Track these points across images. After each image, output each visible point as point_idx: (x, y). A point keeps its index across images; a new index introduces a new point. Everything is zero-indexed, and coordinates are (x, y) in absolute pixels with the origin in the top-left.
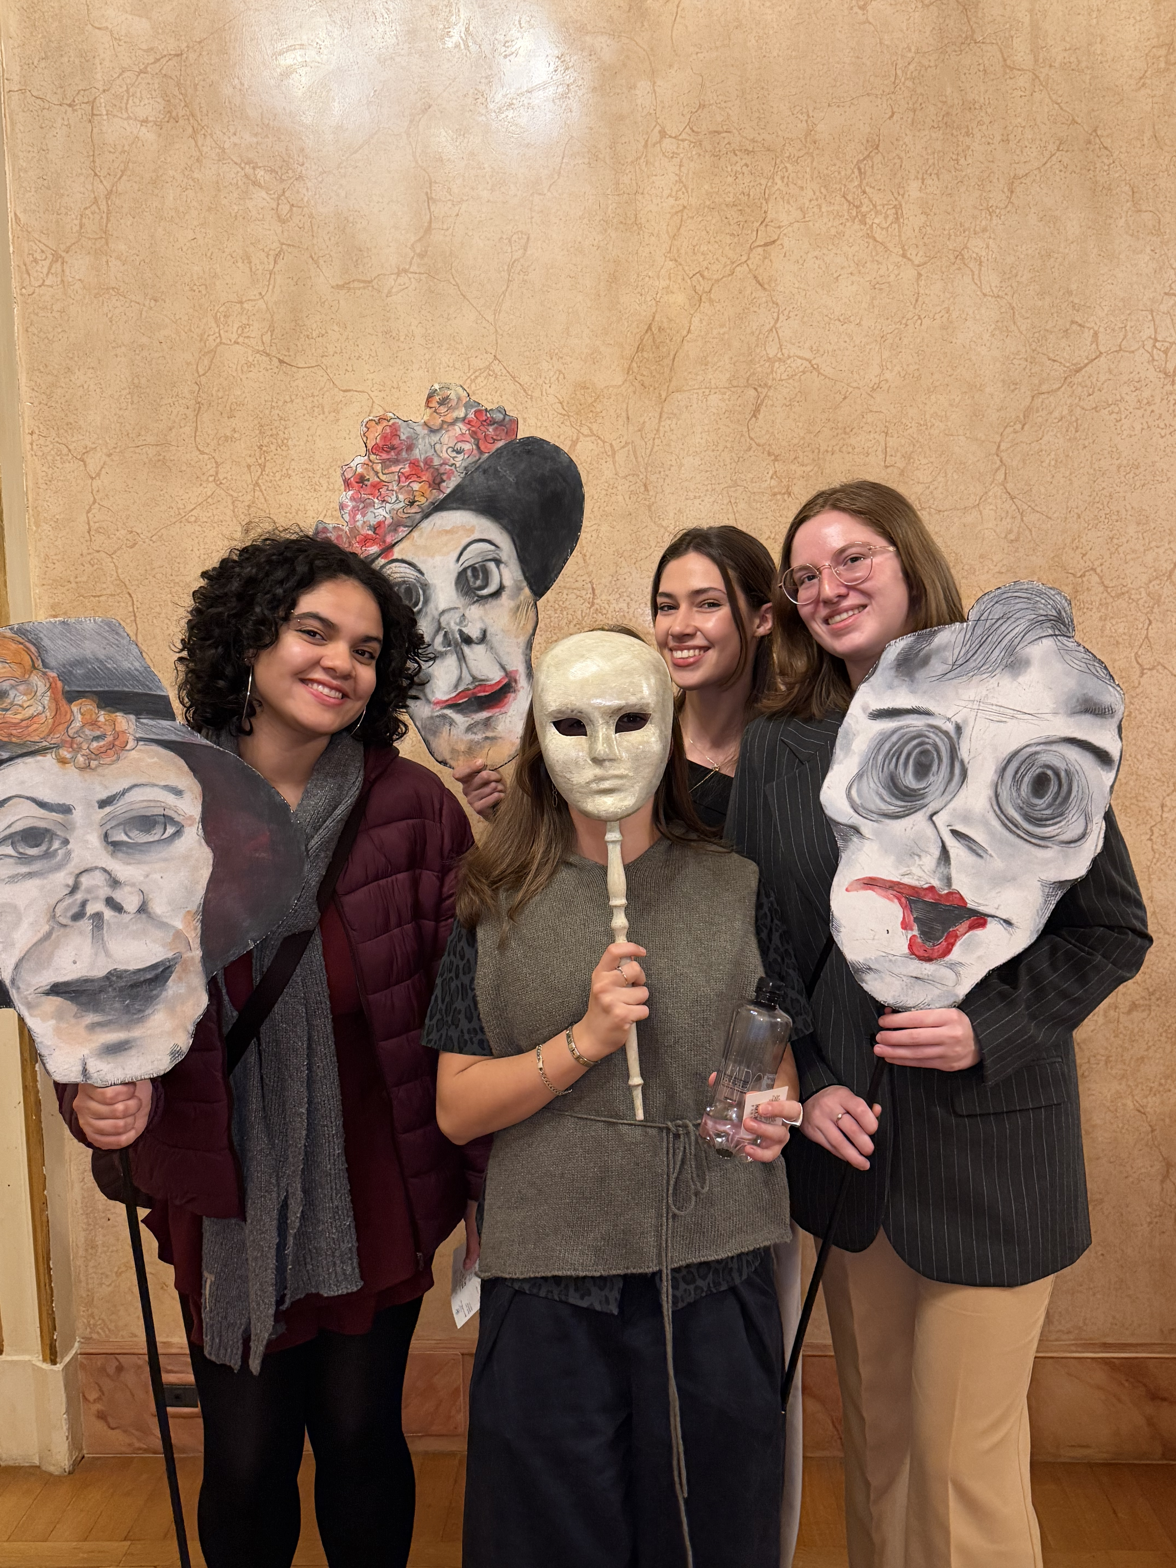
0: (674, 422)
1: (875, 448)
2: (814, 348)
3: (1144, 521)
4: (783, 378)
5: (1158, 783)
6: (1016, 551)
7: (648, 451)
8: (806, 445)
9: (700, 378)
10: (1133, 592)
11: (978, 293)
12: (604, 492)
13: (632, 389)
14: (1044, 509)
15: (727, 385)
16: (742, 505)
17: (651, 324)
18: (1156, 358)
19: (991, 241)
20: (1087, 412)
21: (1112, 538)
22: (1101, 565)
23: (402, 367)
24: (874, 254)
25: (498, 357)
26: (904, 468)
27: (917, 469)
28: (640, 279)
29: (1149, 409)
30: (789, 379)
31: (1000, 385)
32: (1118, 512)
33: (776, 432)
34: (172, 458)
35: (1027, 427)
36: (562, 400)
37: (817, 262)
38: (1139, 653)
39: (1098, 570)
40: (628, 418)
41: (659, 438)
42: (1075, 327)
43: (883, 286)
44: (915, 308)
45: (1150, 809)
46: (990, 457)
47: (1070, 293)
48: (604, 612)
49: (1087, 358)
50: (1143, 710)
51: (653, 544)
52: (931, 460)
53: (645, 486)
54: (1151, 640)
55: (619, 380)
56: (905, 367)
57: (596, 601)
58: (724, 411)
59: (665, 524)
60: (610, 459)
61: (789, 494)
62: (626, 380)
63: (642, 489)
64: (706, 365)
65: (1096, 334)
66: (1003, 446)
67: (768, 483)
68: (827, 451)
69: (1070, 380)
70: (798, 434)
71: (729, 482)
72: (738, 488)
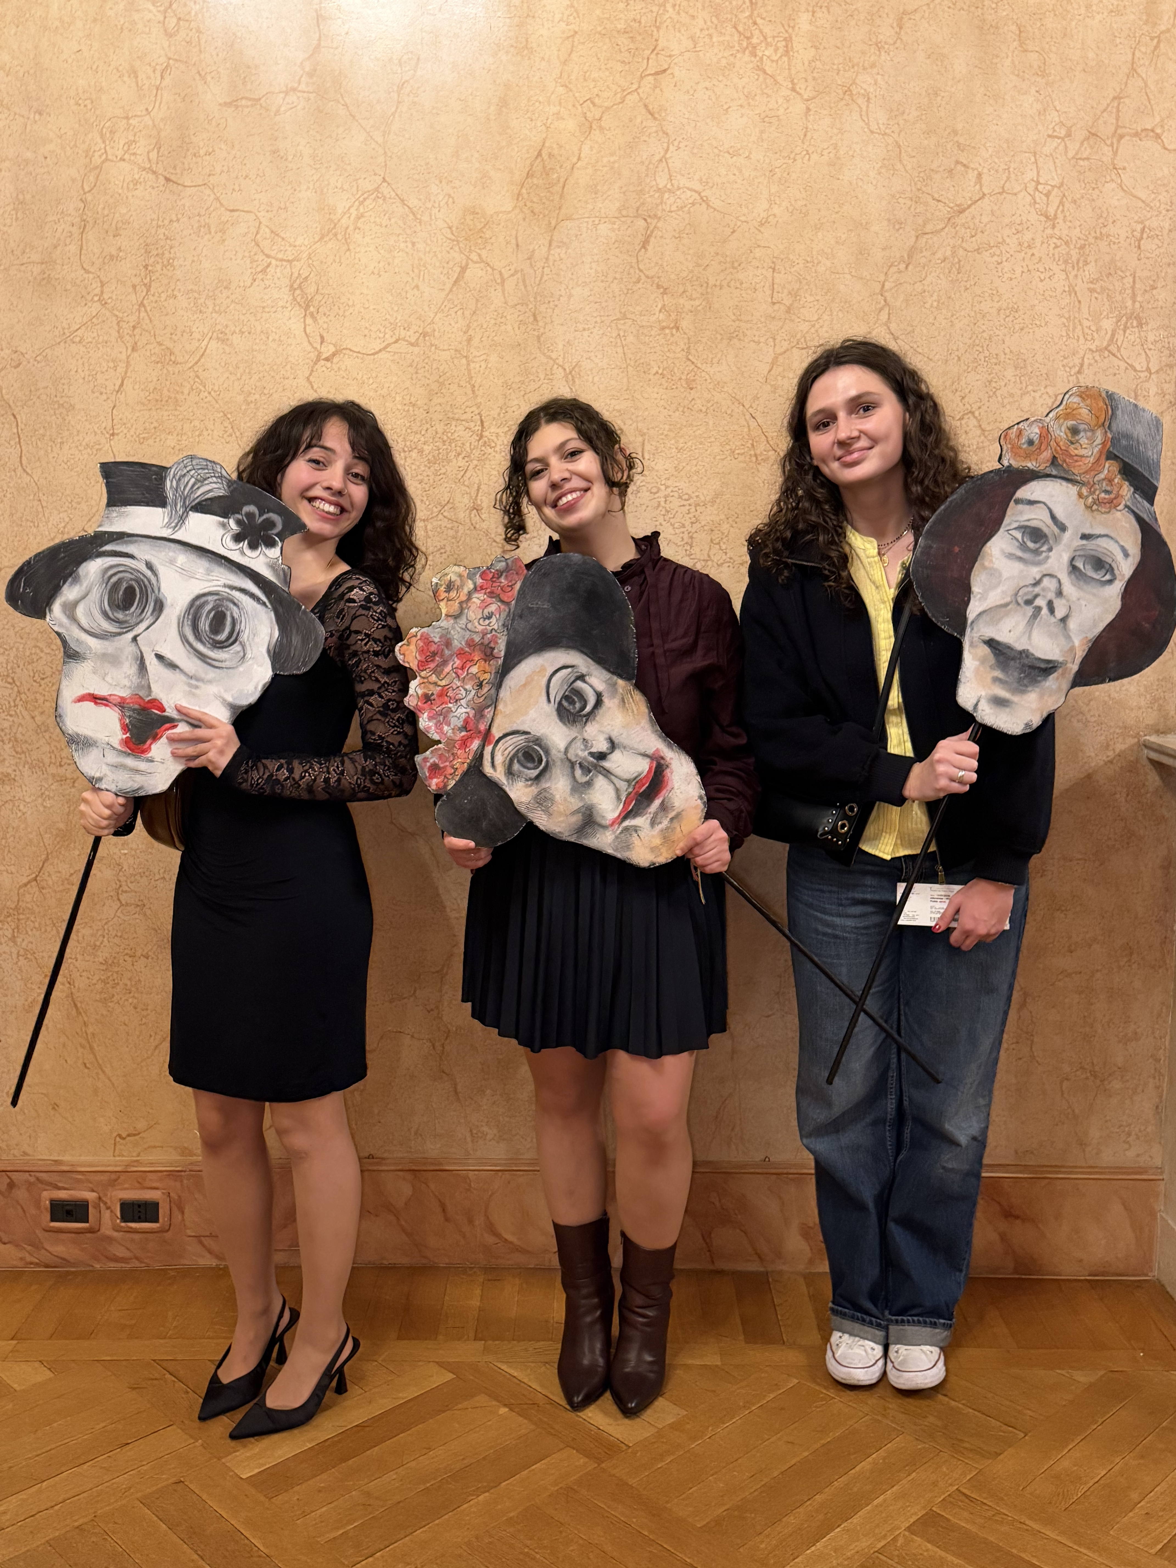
0: (564, 251)
1: (762, 283)
2: (704, 180)
3: (1022, 365)
4: (672, 210)
7: (538, 280)
8: (695, 278)
9: (590, 207)
11: (866, 130)
12: (493, 321)
13: (521, 216)
14: (926, 350)
15: (617, 215)
16: (630, 338)
17: (541, 150)
18: (1038, 200)
19: (879, 77)
20: (969, 254)
21: (990, 382)
22: (980, 408)
23: (289, 187)
24: (764, 86)
25: (387, 179)
26: (791, 305)
27: (804, 307)
28: (531, 104)
29: (1030, 252)
30: (678, 210)
31: (885, 223)
32: (997, 355)
33: (665, 264)
34: (57, 276)
35: (910, 267)
36: (451, 225)
37: (707, 92)
39: (977, 414)
40: (517, 245)
41: (549, 267)
42: (959, 167)
43: (771, 120)
44: (803, 142)
46: (875, 297)
47: (955, 132)
48: (493, 445)
49: (971, 199)
51: (542, 376)
52: (817, 298)
53: (534, 315)
55: (509, 207)
56: (793, 202)
57: (485, 434)
58: (613, 241)
59: (554, 356)
60: (499, 288)
61: (678, 328)
62: (516, 207)
63: (531, 319)
64: (596, 193)
65: (980, 175)
66: (887, 285)
67: (656, 316)
68: (715, 286)
69: (954, 221)
70: (687, 267)
71: (618, 314)
72: (627, 320)
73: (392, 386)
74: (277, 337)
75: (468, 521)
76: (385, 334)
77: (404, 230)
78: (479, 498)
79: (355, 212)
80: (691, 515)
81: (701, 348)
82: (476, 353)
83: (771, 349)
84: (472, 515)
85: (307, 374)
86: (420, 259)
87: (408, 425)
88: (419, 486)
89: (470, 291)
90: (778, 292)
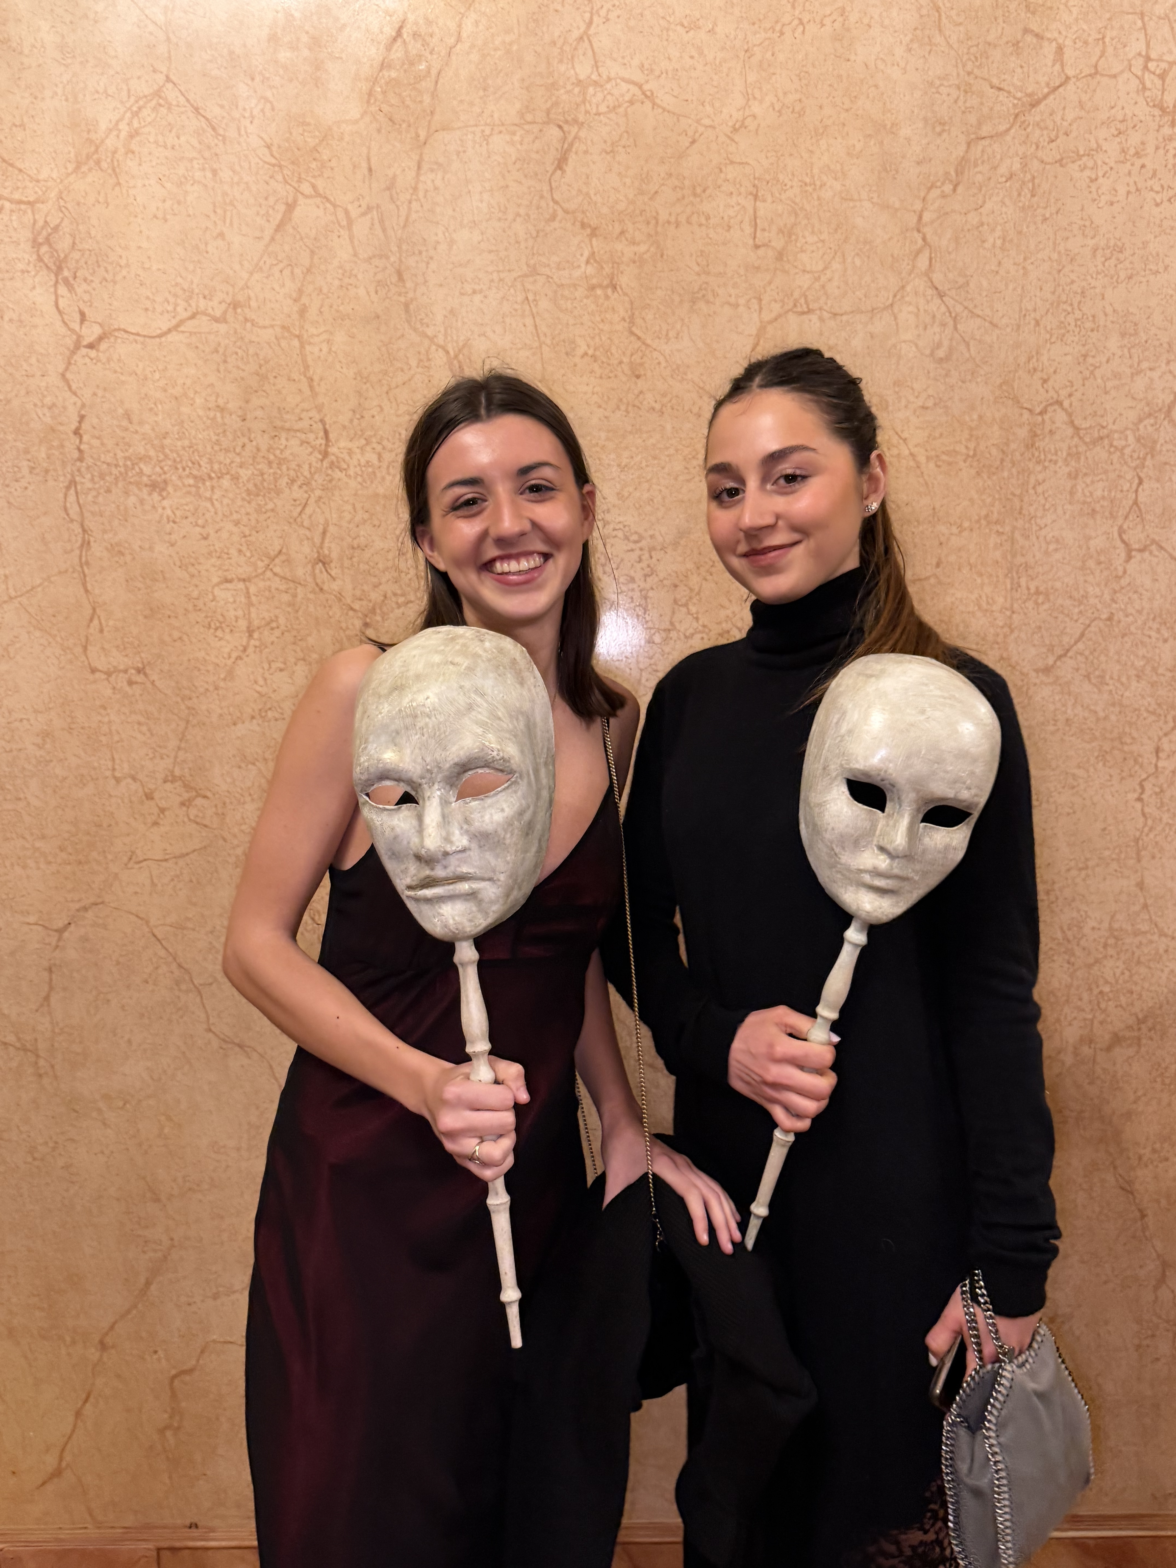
0: (440, 176)
1: (739, 217)
2: (646, 66)
3: (1131, 331)
4: (600, 111)
5: (1153, 718)
6: (947, 375)
7: (402, 220)
8: (638, 212)
9: (477, 110)
10: (1116, 436)
12: (337, 283)
13: (374, 126)
14: (987, 311)
15: (517, 121)
16: (544, 304)
17: (401, 27)
18: (1149, 85)
20: (1048, 167)
21: (1085, 356)
22: (1070, 395)
25: (172, 77)
26: (784, 248)
27: (802, 251)
29: (1139, 162)
30: (610, 112)
31: (921, 124)
33: (592, 193)
35: (960, 189)
36: (268, 141)
38: (1125, 527)
39: (1066, 404)
40: (370, 170)
41: (418, 200)
42: (1029, 38)
45: (1140, 755)
46: (908, 234)
48: (345, 466)
49: (1048, 85)
50: (1130, 610)
51: (413, 363)
52: (822, 238)
53: (399, 274)
54: (1142, 506)
55: (355, 113)
56: (781, 95)
57: (332, 450)
58: (514, 159)
59: (430, 332)
60: (345, 233)
61: (614, 288)
62: (365, 112)
63: (395, 279)
64: (485, 90)
65: (1060, 49)
66: (927, 217)
67: (583, 269)
68: (669, 222)
69: (1023, 118)
70: (626, 196)
71: (525, 268)
72: (538, 277)
73: (189, 382)
74: (15, 317)
75: (310, 579)
76: (176, 305)
77: (200, 152)
78: (326, 545)
79: (127, 128)
80: (644, 564)
81: (650, 317)
82: (313, 331)
83: (755, 316)
84: (317, 571)
85: (61, 368)
86: (225, 194)
87: (214, 438)
88: (235, 529)
89: (302, 239)
90: (764, 230)
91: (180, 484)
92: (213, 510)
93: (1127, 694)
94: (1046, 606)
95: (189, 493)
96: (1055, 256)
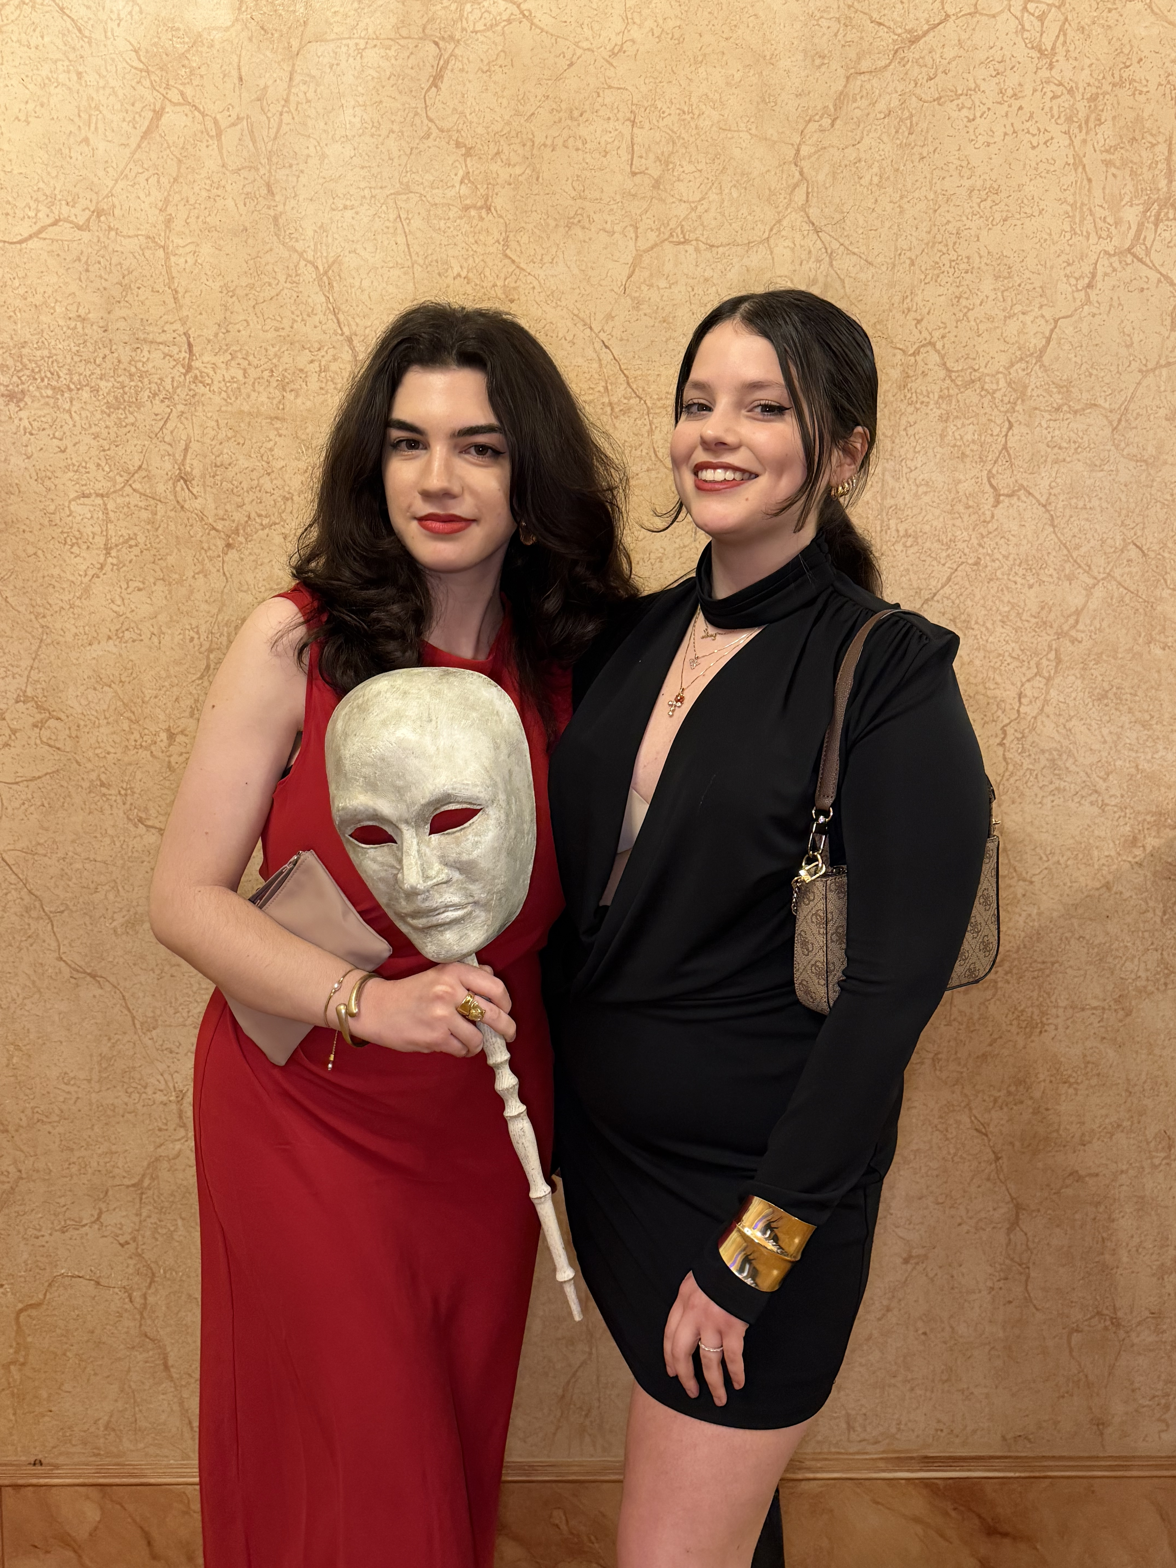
0: (312, 89)
3: (1006, 274)
4: (477, 29)
5: (1017, 663)
7: (273, 132)
8: (513, 133)
9: (351, 22)
10: (987, 379)
12: (204, 194)
13: (246, 34)
14: (863, 249)
15: (393, 36)
16: (416, 222)
18: (1027, 27)
20: (926, 105)
22: (943, 337)
26: (661, 177)
27: (679, 180)
29: (1016, 104)
30: (487, 30)
31: (800, 56)
33: (467, 112)
35: (838, 124)
36: (137, 46)
38: (994, 471)
39: (939, 346)
40: (241, 79)
41: (289, 112)
45: (1003, 701)
46: (786, 167)
48: (209, 381)
49: (928, 22)
50: (997, 555)
51: (282, 278)
52: (699, 167)
53: (269, 187)
54: (1011, 452)
55: (225, 20)
56: (661, 21)
57: (196, 364)
58: (388, 74)
59: (299, 246)
60: (214, 144)
61: (489, 209)
62: (237, 20)
63: (264, 191)
66: (805, 150)
67: (456, 189)
68: (545, 145)
69: (903, 55)
70: (502, 117)
71: (398, 185)
72: (411, 195)
73: (49, 290)
75: (171, 497)
76: (38, 211)
77: (65, 53)
78: (188, 461)
81: (525, 239)
82: (179, 241)
83: (631, 244)
84: (178, 489)
86: (90, 98)
87: (74, 349)
88: (94, 443)
89: (169, 147)
90: (641, 157)
91: (38, 394)
92: (71, 423)
93: (991, 639)
94: (915, 549)
95: (47, 404)
96: (931, 196)
